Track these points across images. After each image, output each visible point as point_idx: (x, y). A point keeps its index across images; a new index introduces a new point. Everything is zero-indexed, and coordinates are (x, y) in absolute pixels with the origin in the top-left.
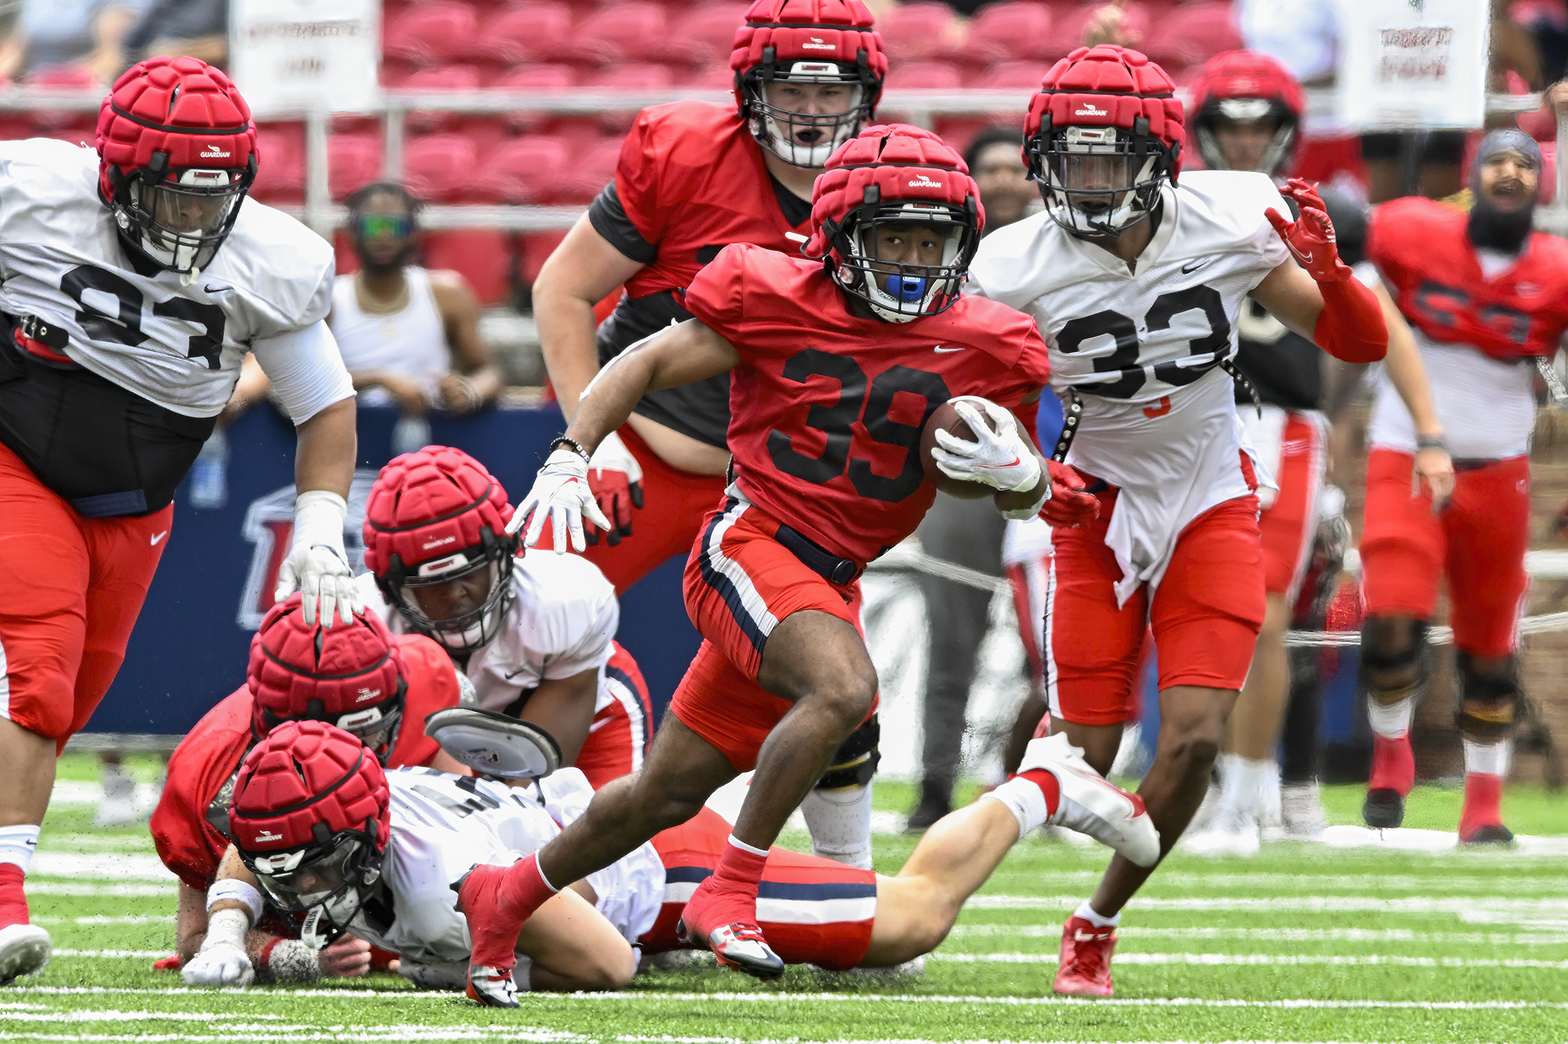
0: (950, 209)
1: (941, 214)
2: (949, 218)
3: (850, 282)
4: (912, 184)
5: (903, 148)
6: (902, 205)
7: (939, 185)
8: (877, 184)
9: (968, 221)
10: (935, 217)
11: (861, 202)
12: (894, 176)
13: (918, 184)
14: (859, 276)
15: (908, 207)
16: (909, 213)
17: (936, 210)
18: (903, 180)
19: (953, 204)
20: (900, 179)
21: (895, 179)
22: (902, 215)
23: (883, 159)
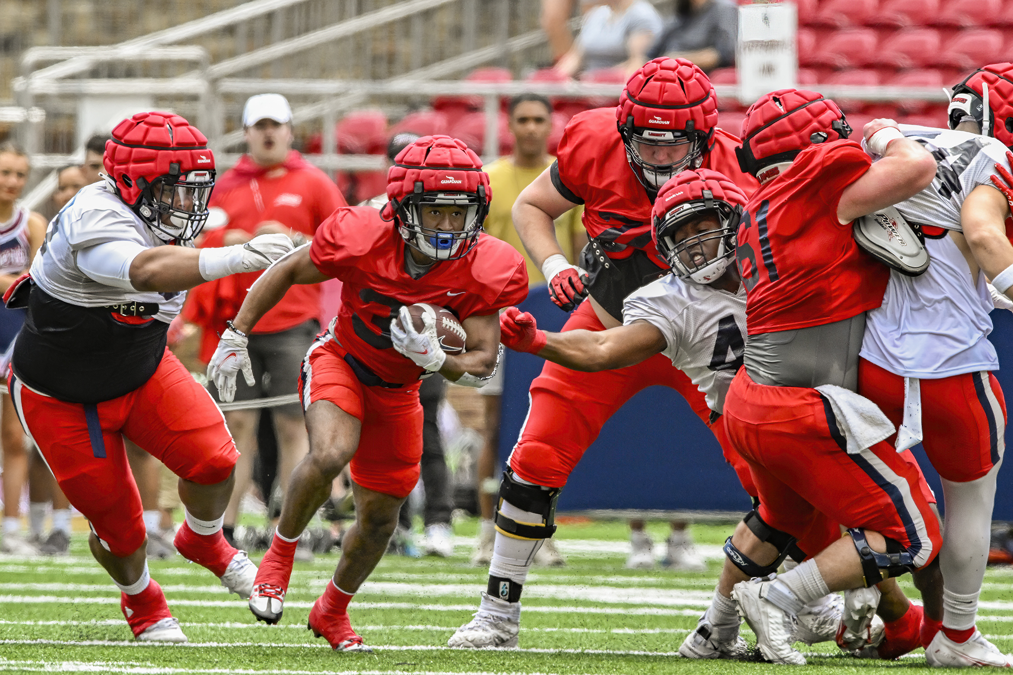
0: (468, 196)
1: (462, 199)
2: (467, 202)
3: (407, 237)
4: (443, 182)
5: (439, 157)
6: (436, 195)
7: (460, 182)
8: (422, 181)
9: (479, 202)
10: (458, 202)
11: (412, 192)
12: (432, 176)
13: (448, 182)
14: (413, 235)
15: (441, 196)
16: (441, 199)
17: (458, 197)
18: (438, 179)
19: (468, 192)
20: (436, 178)
21: (433, 178)
22: (437, 201)
23: (427, 164)
